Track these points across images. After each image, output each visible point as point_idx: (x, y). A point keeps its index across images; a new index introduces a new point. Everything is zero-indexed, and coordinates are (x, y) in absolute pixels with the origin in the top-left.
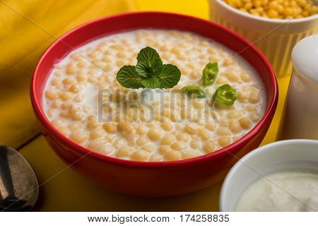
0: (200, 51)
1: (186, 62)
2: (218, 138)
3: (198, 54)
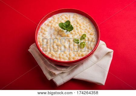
0: (87, 27)
1: (81, 30)
2: (74, 56)
3: (86, 28)
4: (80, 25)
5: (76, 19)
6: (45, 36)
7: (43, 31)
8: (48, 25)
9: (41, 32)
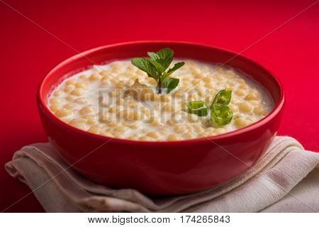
4: (206, 80)
5: (191, 69)
6: (75, 98)
7: (72, 87)
8: (92, 79)
9: (66, 90)
